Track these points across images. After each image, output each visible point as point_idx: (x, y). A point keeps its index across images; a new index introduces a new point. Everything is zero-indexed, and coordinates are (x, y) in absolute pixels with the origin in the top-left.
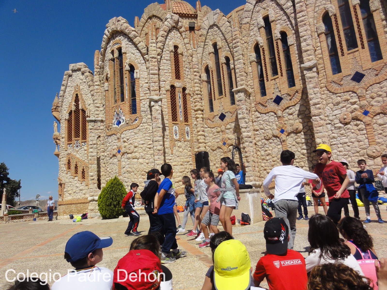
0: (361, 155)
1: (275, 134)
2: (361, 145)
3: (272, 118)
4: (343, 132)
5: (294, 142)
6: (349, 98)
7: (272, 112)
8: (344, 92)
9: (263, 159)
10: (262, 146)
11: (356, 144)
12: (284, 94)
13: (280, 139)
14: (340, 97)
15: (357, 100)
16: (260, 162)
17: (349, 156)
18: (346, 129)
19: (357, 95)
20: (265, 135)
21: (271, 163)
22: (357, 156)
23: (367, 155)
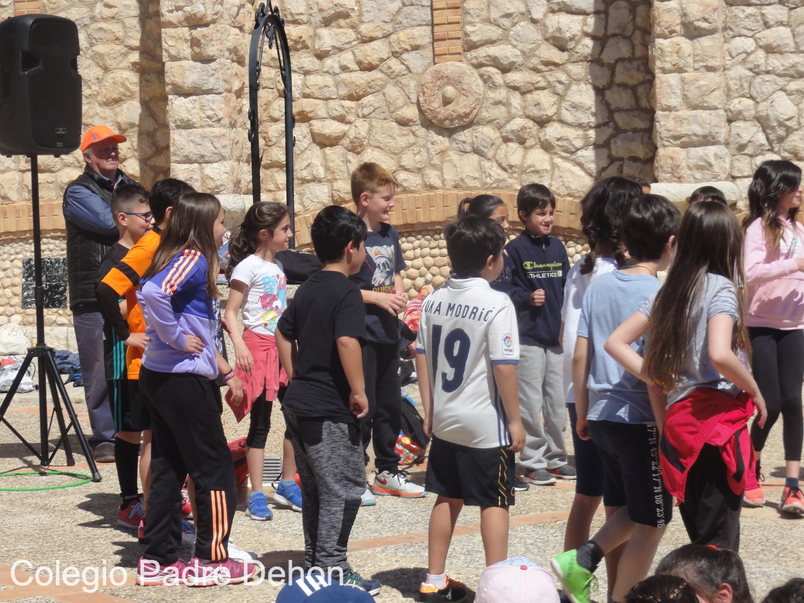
21: (344, 76)
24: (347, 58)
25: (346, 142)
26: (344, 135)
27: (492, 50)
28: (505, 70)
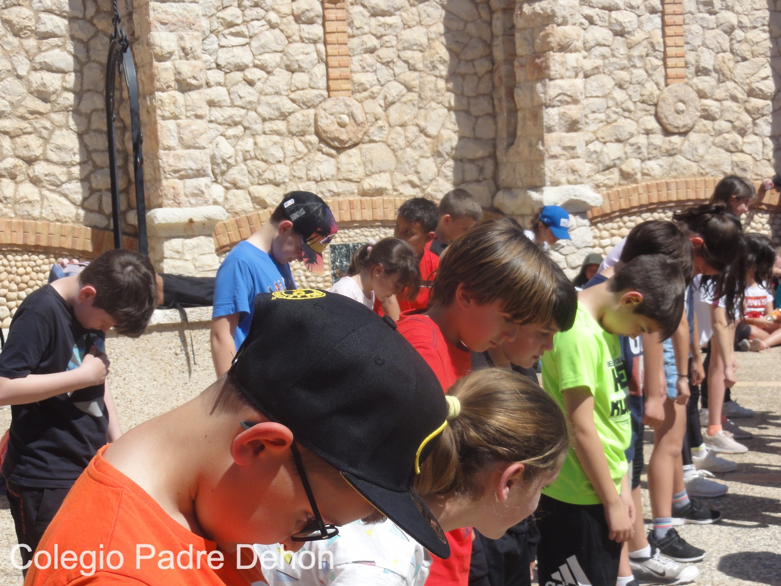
0: (294, 129)
2: (299, 85)
11: (281, 78)
17: (245, 128)
22: (278, 133)
23: (317, 133)
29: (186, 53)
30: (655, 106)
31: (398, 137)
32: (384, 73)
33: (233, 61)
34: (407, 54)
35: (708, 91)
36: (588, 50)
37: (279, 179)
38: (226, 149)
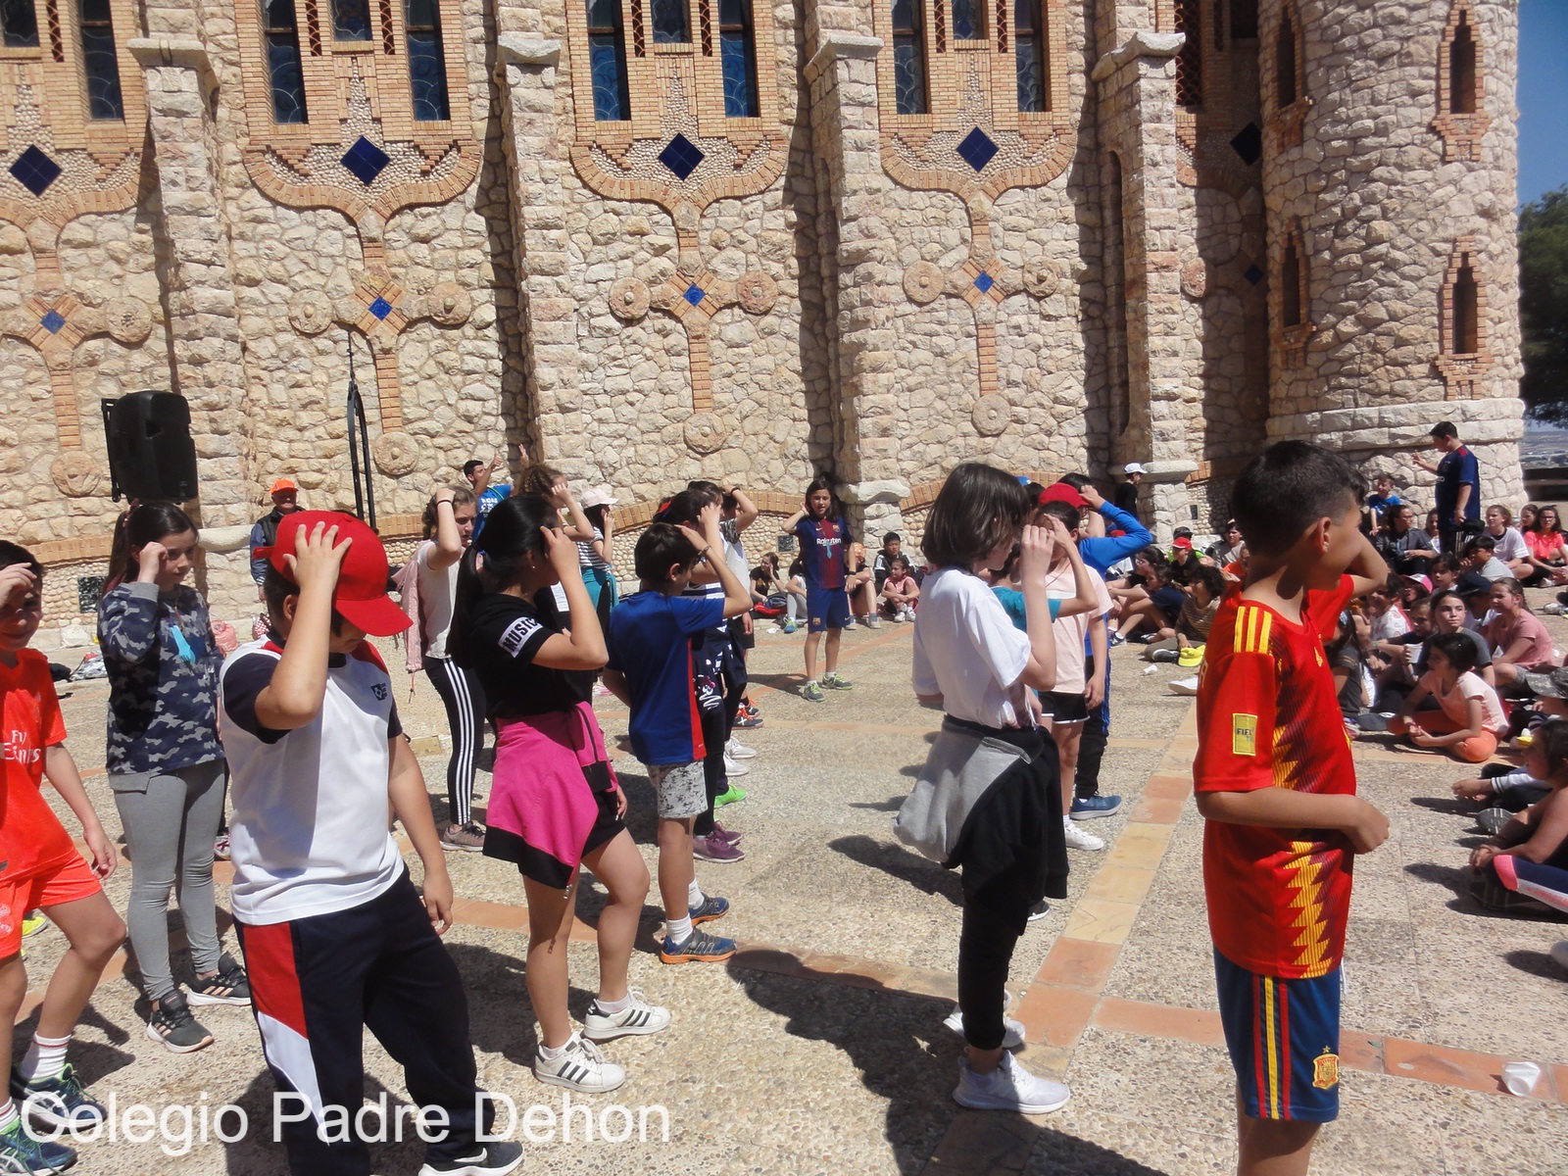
0: (667, 439)
1: (347, 317)
2: (670, 405)
3: (335, 241)
4: (616, 350)
5: (431, 362)
6: (646, 226)
7: (335, 209)
8: (631, 201)
9: (282, 424)
10: (279, 363)
11: (655, 399)
12: (396, 142)
13: (369, 343)
14: (617, 214)
15: (671, 241)
16: (266, 436)
17: (628, 440)
18: (627, 341)
19: (674, 224)
20: (297, 312)
21: (319, 443)
22: (654, 443)
23: (686, 442)
24: (321, 431)
25: (324, 486)
26: (323, 481)
27: (423, 424)
28: (432, 437)
29: (565, 384)
30: (970, 414)
31: (752, 444)
32: (740, 393)
33: (616, 387)
34: (758, 377)
35: (1017, 400)
36: (913, 369)
37: (655, 479)
38: (611, 456)
